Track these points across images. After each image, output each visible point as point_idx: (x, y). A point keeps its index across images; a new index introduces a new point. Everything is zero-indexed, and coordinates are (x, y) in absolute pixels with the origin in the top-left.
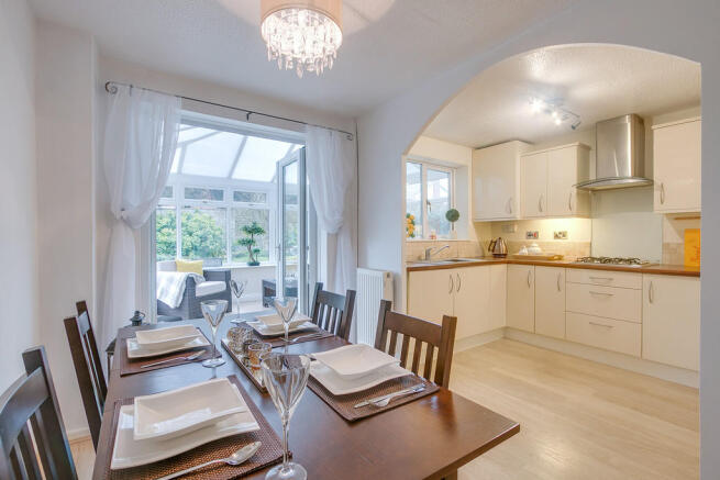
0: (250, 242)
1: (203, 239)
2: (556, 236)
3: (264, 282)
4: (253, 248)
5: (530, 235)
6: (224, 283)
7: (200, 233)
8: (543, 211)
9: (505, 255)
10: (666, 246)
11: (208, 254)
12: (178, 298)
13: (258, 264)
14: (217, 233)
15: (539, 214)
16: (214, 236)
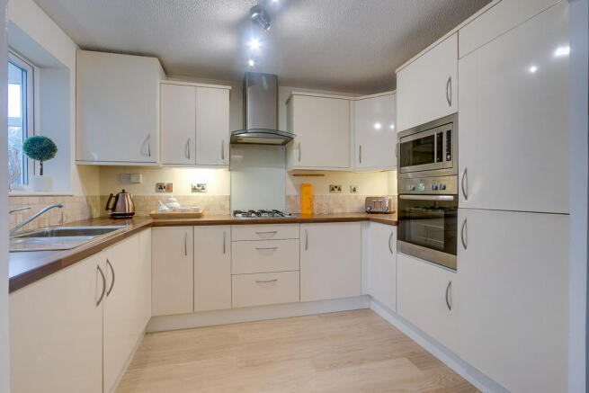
2: (194, 190)
5: (160, 187)
8: (190, 157)
9: (133, 214)
10: (288, 198)
15: (186, 161)
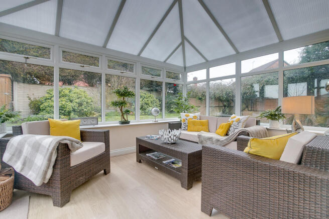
0: (122, 104)
1: (80, 104)
3: (138, 140)
4: (124, 109)
6: (102, 144)
7: (77, 101)
11: (83, 115)
12: (46, 172)
13: (128, 122)
14: (89, 101)
16: (87, 103)
